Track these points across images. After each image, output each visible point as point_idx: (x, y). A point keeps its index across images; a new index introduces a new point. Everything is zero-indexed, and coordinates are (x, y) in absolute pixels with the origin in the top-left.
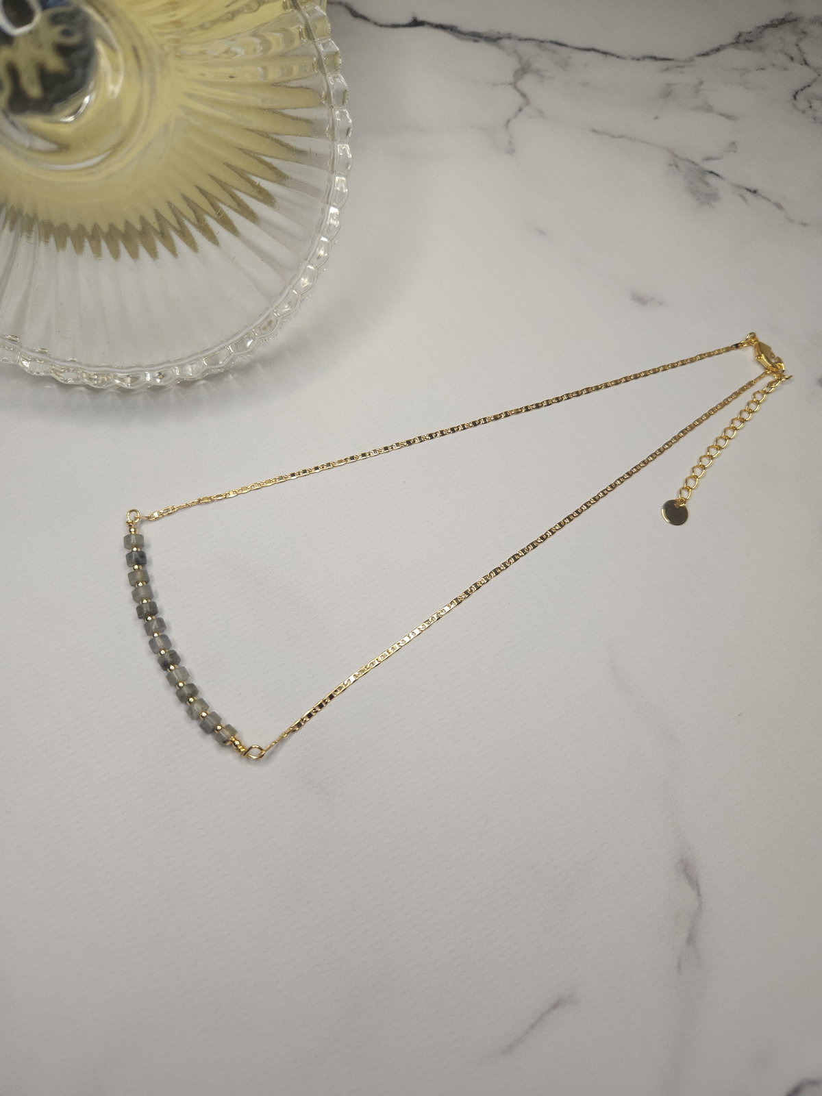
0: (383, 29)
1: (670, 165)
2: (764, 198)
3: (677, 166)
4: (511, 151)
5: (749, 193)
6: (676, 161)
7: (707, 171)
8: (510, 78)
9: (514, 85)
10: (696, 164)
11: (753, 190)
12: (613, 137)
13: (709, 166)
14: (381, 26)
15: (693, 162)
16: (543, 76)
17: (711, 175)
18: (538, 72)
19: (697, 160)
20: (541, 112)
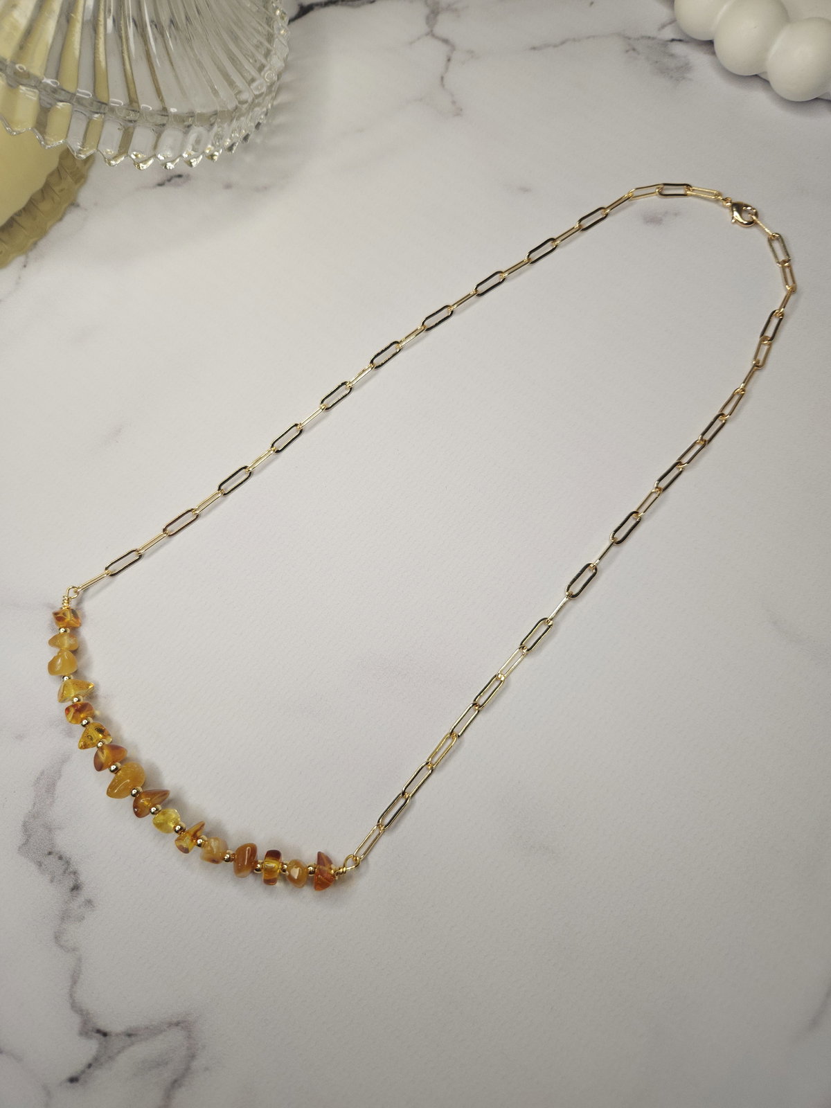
1: (627, 51)
3: (634, 50)
4: (458, 112)
6: (632, 44)
7: (668, 41)
8: (424, 28)
9: (431, 34)
10: (654, 38)
12: (555, 46)
13: (666, 35)
15: (649, 38)
16: (456, 10)
17: (674, 43)
18: (450, 8)
19: (653, 33)
20: (471, 52)
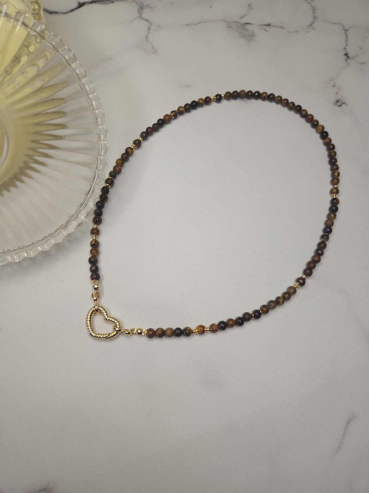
0: (67, 15)
1: (227, 28)
2: (274, 26)
3: (230, 27)
4: (155, 52)
5: (267, 26)
6: (229, 24)
7: (244, 24)
8: (136, 14)
9: (140, 17)
10: (238, 22)
11: (268, 24)
12: (196, 24)
13: (244, 20)
14: (65, 13)
15: (236, 22)
16: (151, 7)
17: (247, 25)
18: (148, 6)
19: (238, 20)
20: (159, 26)
